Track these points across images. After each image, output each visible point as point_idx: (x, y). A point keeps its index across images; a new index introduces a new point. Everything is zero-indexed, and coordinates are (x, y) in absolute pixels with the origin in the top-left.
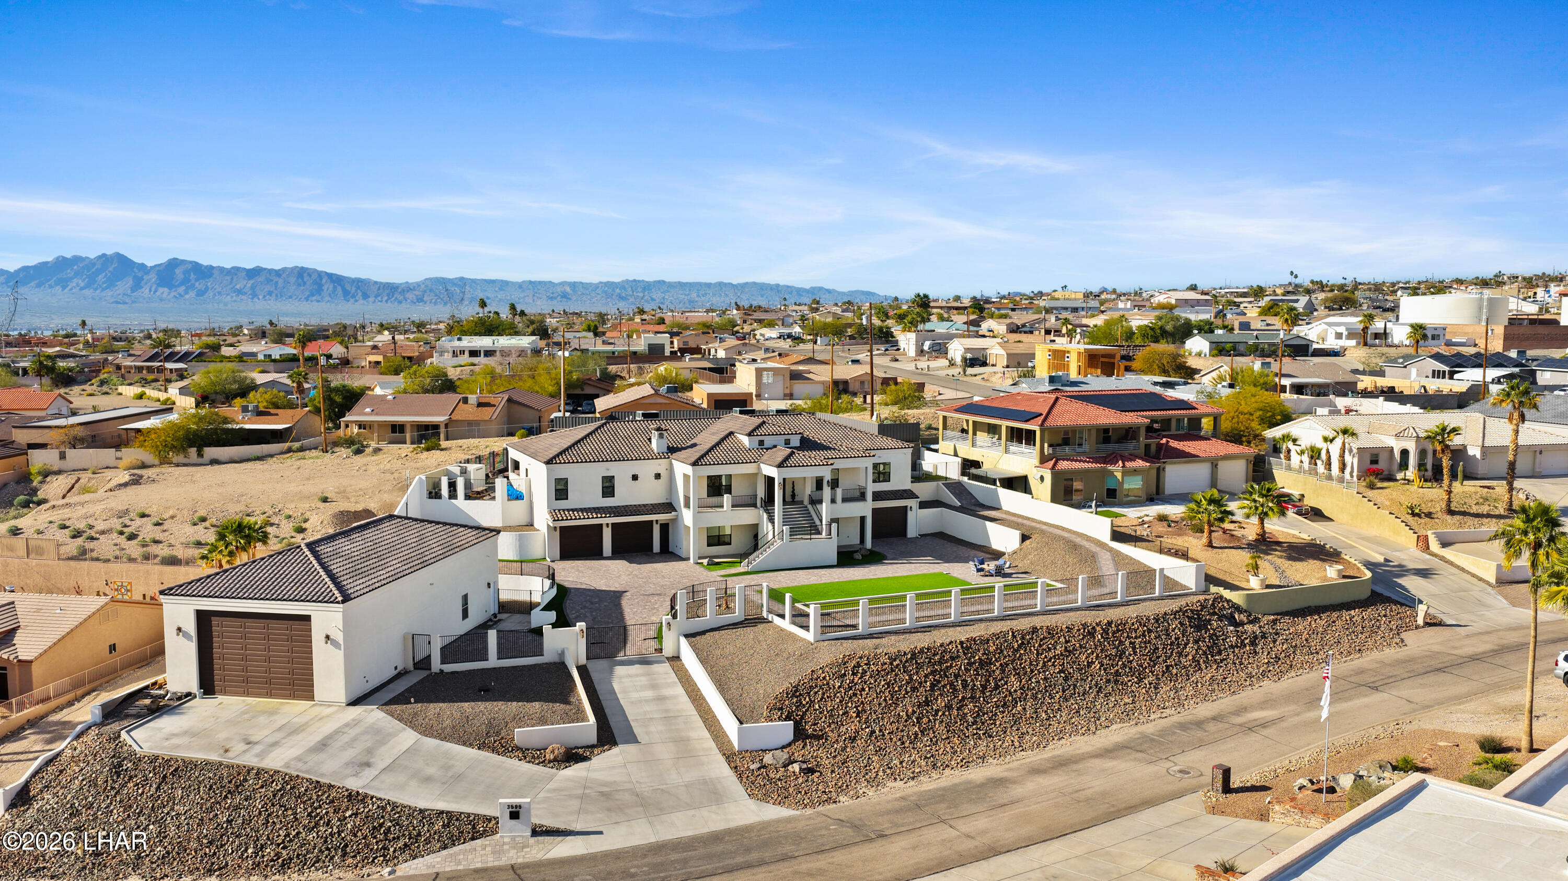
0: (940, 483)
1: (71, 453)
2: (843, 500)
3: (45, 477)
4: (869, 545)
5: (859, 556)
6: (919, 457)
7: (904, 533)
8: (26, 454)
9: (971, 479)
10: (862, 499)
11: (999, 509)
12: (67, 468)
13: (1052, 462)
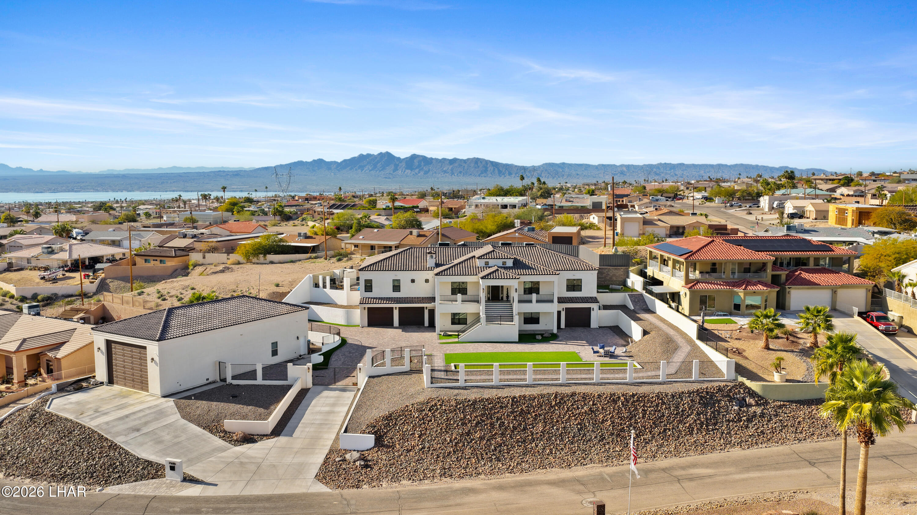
0: (627, 294)
1: (207, 255)
2: (538, 301)
3: (194, 267)
4: (555, 331)
5: (539, 337)
6: (628, 277)
7: (589, 325)
8: (188, 255)
9: (646, 292)
10: (552, 301)
11: (655, 313)
12: (204, 263)
13: (692, 284)
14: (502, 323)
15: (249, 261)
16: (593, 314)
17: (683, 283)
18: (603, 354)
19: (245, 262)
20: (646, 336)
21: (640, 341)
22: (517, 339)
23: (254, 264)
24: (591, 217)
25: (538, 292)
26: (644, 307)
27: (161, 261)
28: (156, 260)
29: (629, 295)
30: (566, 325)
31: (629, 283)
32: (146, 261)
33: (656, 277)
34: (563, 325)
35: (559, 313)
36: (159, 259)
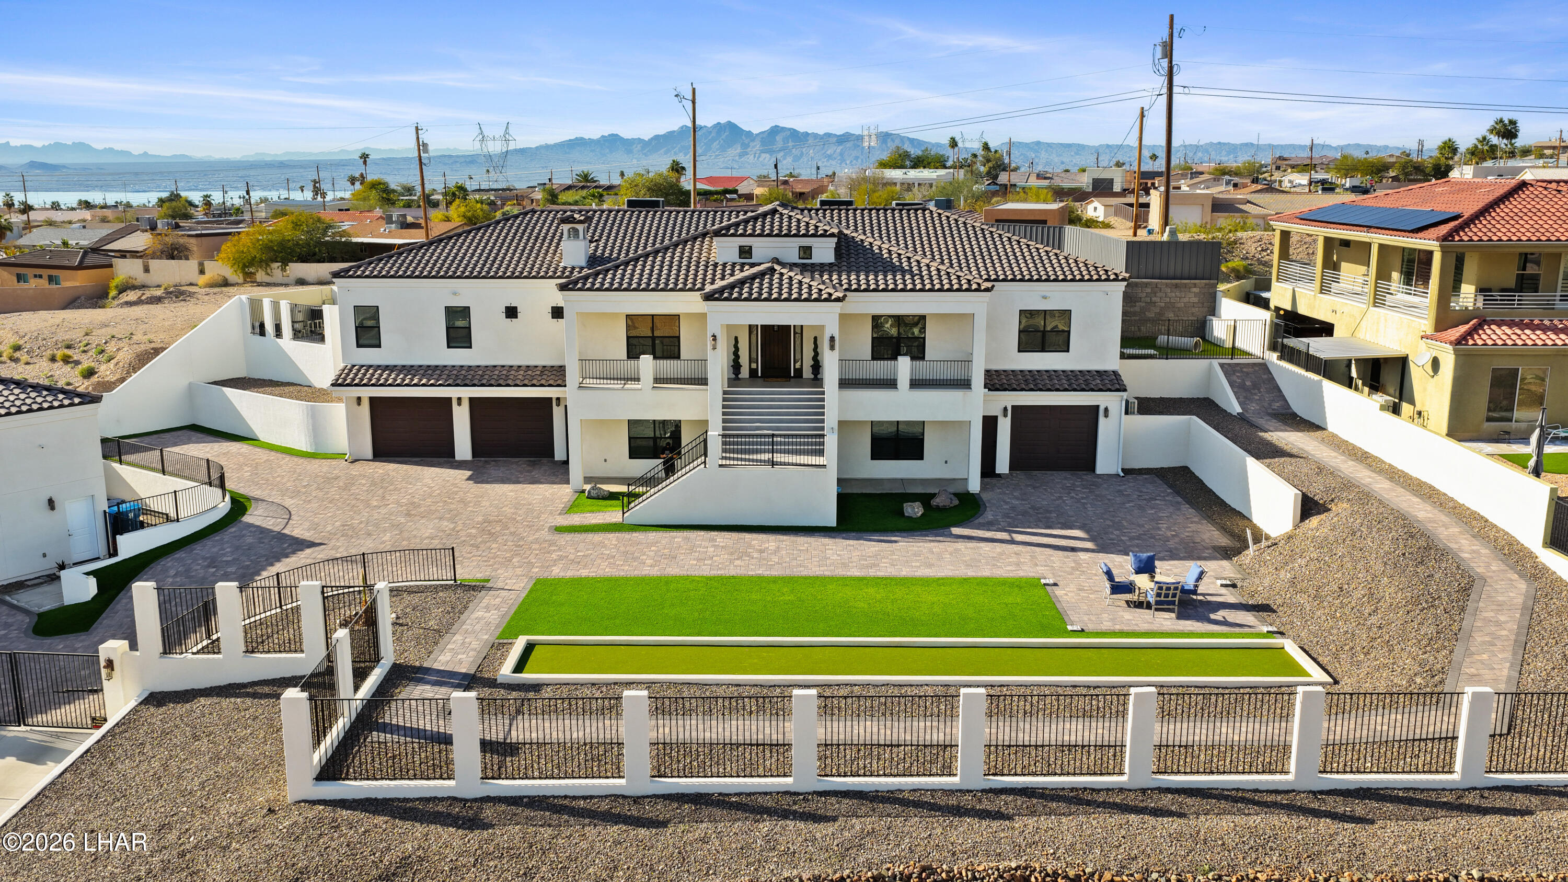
0: (1215, 363)
1: (154, 264)
2: (916, 384)
3: (120, 293)
4: (974, 485)
5: (915, 510)
6: (1213, 310)
7: (1089, 463)
8: (111, 266)
9: (1281, 358)
10: (965, 384)
11: (1324, 429)
12: (149, 283)
13: (1463, 329)
14: (778, 457)
15: (249, 278)
16: (1105, 427)
17: (1427, 324)
18: (1152, 599)
19: (241, 280)
20: (1314, 521)
21: (1289, 537)
22: (830, 518)
23: (260, 284)
24: (1090, 208)
25: (918, 353)
26: (1276, 405)
27: (51, 279)
28: (41, 276)
29: (1222, 365)
30: (1014, 464)
31: (1219, 329)
32: (20, 278)
33: (1303, 310)
34: (1003, 464)
35: (990, 424)
36: (46, 272)
